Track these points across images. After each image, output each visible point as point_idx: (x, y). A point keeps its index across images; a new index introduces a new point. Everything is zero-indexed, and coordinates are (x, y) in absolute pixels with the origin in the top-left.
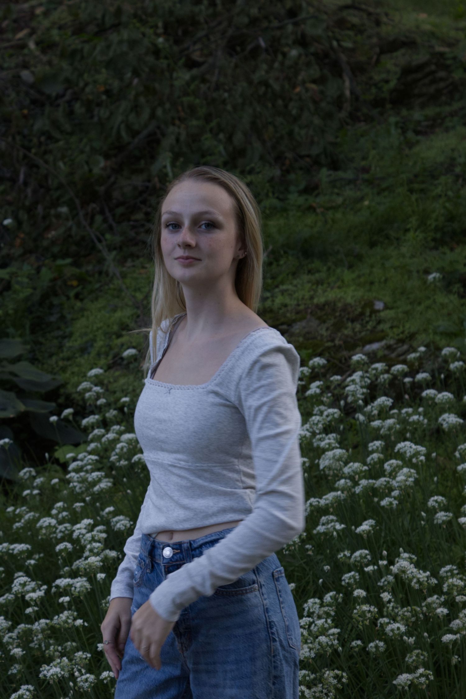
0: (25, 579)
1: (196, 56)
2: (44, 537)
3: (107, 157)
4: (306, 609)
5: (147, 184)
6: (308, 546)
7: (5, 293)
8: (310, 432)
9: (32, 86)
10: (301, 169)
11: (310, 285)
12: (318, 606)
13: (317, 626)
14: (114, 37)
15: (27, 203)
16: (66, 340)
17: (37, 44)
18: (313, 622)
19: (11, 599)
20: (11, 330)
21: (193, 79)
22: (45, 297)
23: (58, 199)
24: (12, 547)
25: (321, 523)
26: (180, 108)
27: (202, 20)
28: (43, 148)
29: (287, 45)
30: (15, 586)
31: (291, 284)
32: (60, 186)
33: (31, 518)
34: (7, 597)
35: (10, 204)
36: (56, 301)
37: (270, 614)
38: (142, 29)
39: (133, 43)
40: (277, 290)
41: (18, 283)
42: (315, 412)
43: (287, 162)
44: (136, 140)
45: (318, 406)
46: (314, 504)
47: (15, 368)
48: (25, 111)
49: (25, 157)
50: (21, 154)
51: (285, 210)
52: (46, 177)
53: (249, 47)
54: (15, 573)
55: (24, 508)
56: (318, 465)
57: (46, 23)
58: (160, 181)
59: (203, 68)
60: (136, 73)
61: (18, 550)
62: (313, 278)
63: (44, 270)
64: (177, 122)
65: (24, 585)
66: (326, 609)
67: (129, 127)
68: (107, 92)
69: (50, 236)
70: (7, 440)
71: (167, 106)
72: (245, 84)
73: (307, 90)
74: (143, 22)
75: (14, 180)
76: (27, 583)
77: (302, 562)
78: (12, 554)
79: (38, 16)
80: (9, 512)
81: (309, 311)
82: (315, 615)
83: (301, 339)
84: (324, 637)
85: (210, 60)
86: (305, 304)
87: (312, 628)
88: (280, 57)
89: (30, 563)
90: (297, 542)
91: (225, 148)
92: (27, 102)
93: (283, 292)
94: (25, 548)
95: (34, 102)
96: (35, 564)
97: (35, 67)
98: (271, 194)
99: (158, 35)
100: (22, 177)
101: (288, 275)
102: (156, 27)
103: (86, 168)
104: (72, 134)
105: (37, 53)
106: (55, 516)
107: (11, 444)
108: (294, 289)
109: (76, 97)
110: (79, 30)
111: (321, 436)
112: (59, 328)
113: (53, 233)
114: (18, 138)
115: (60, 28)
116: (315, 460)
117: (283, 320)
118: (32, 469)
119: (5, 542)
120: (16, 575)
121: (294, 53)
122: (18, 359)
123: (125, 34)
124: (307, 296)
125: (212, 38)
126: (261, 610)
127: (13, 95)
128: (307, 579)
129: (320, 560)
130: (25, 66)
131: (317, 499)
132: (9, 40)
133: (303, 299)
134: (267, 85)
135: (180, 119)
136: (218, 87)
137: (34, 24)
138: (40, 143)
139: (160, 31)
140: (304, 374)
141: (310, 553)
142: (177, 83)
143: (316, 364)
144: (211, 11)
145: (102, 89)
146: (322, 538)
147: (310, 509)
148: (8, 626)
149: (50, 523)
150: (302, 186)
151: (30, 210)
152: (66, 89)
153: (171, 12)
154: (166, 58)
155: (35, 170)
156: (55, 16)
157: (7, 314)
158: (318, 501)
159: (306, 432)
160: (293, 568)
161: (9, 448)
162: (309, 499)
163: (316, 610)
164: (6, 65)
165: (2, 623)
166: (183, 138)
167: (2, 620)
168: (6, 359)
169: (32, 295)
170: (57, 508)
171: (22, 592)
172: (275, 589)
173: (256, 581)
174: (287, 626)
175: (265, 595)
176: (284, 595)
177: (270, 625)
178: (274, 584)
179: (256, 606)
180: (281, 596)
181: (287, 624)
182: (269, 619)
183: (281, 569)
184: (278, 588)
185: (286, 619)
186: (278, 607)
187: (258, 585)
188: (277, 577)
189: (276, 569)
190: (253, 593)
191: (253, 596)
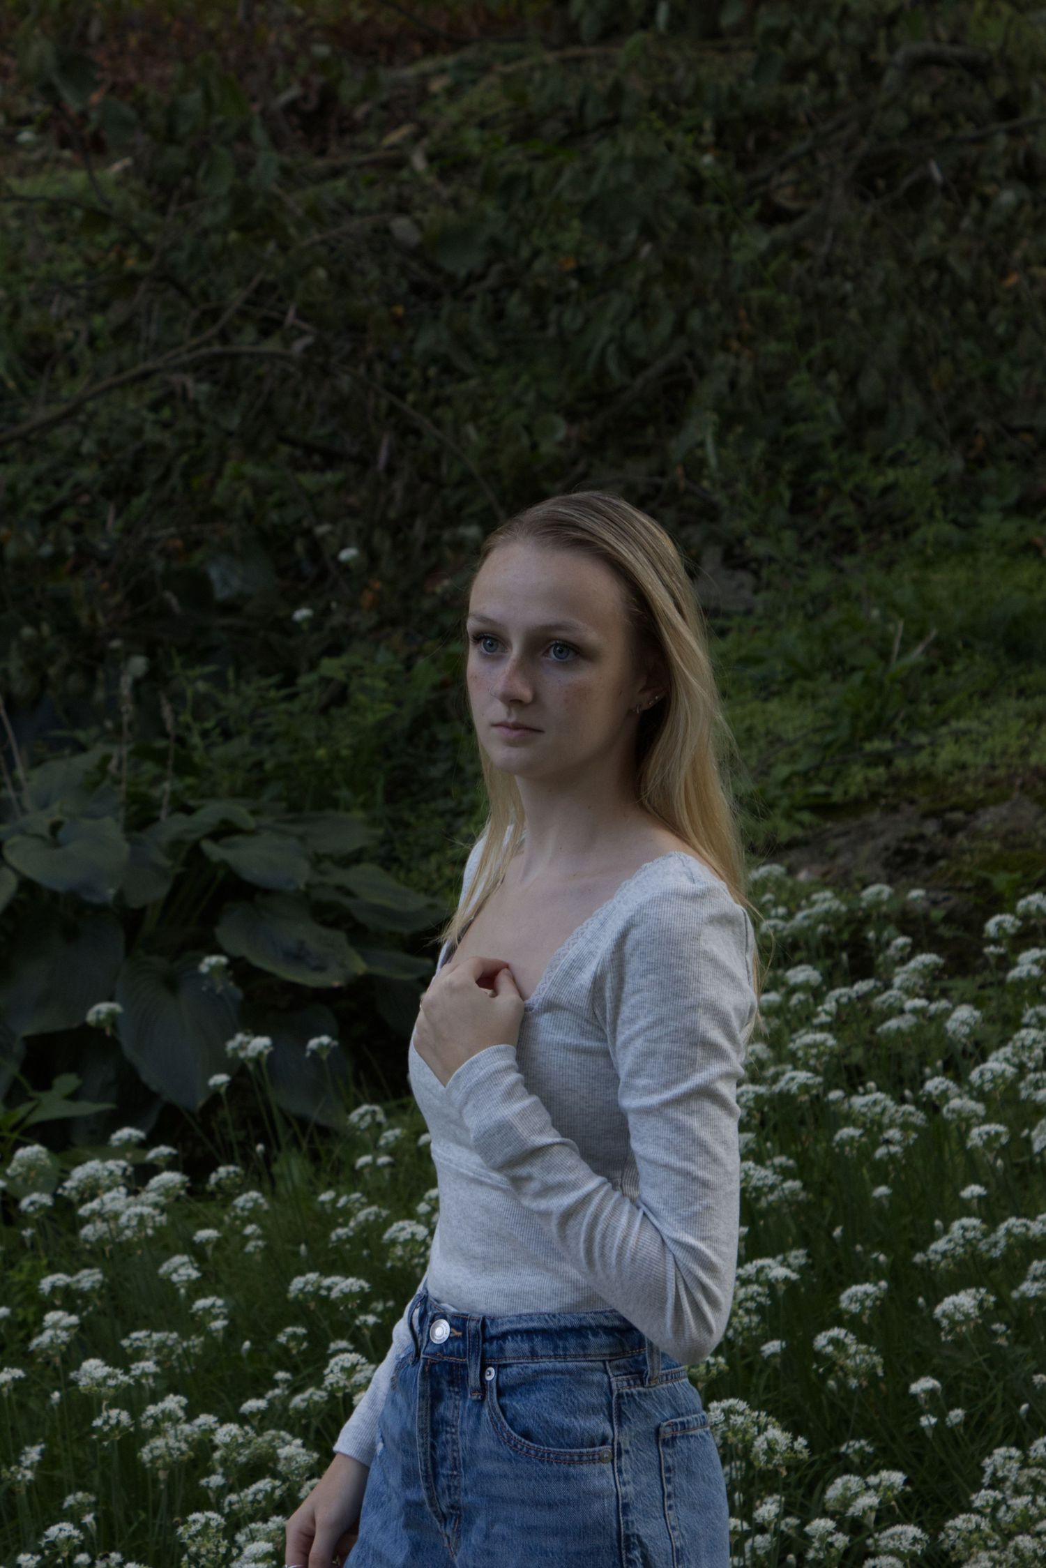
0: (354, 1357)
1: (784, 198)
2: (399, 1264)
3: (572, 416)
4: (989, 1470)
5: (658, 480)
6: (997, 1327)
7: (334, 711)
8: (1014, 1065)
9: (416, 253)
10: (1011, 457)
11: (1022, 722)
12: (1016, 1465)
13: (1013, 1511)
14: (603, 150)
15: (392, 514)
16: (461, 821)
17: (431, 158)
18: (1004, 1500)
19: (321, 1400)
20: (344, 793)
21: (775, 248)
22: (421, 722)
23: (459, 507)
24: (327, 1282)
25: (1030, 1276)
26: (742, 314)
27: (802, 119)
28: (432, 393)
29: (994, 179)
30: (332, 1371)
31: (978, 717)
32: (466, 479)
33: (372, 1218)
34: (311, 1395)
35: (353, 513)
36: (443, 734)
37: (630, 1518)
38: (669, 135)
39: (645, 166)
40: (944, 730)
41: (363, 689)
42: (1025, 1020)
43: (980, 442)
44: (639, 382)
45: (1032, 1005)
46: (1016, 1231)
47: (348, 877)
48: (399, 310)
49: (392, 409)
50: (384, 404)
51: (969, 548)
52: (436, 458)
53: (906, 182)
54: (330, 1340)
55: (357, 1195)
56: (1028, 1141)
57: (452, 113)
58: (687, 475)
59: (799, 225)
60: (648, 232)
61: (341, 1291)
62: (1030, 706)
63: (421, 663)
64: (735, 345)
65: (350, 1371)
66: (1034, 1472)
67: (625, 352)
68: (581, 273)
69: (439, 590)
70: (325, 1040)
71: (715, 307)
72: (891, 264)
73: (1033, 282)
74: (671, 119)
75: (364, 462)
76: (358, 1368)
77: (981, 1358)
78: (327, 1297)
79: (435, 96)
80: (323, 1203)
81: (1018, 782)
82: (1008, 1484)
83: (996, 846)
84: (1028, 1538)
85: (817, 207)
86: (1009, 766)
87: (1001, 1514)
88: (975, 206)
89: (365, 1321)
90: (973, 1315)
91: (839, 406)
92: (403, 287)
93: (958, 736)
94: (356, 1288)
95: (417, 289)
96: (376, 1325)
97: (425, 210)
98: (938, 513)
99: (701, 149)
100: (383, 455)
101: (971, 696)
102: (700, 130)
103: (525, 441)
104: (495, 363)
105: (430, 180)
106: (423, 1219)
107: (334, 1050)
108: (985, 729)
109: (511, 282)
110: (525, 131)
111: (1038, 1075)
112: (447, 794)
113: (446, 583)
114: (379, 368)
115: (483, 125)
116: (1022, 1129)
117: (954, 799)
118: (377, 1108)
119: (311, 1270)
120: (333, 1346)
121: (1007, 197)
122: (356, 858)
123: (629, 144)
124: (1014, 747)
125: (822, 159)
126: (609, 1504)
127: (374, 273)
128: (988, 1399)
129: (1021, 1355)
130: (402, 207)
131: (1023, 1221)
132: (368, 149)
133: (1004, 753)
134: (940, 265)
135: (739, 337)
136: (829, 268)
137: (425, 114)
138: (427, 380)
139: (708, 138)
140: (1004, 930)
141: (1002, 1341)
142: (740, 257)
143: (1033, 908)
144: (823, 97)
145: (571, 265)
146: (1032, 1309)
147: (1007, 1241)
148: (312, 1462)
149: (413, 1234)
150: (1013, 496)
151: (397, 530)
152: (489, 264)
153: (734, 98)
154: (718, 200)
155: (411, 440)
156: (473, 97)
157: (336, 757)
158: (1025, 1225)
159: (1005, 1066)
160: (958, 1371)
161: (329, 1058)
162: (1004, 1219)
163: (1010, 1475)
164: (359, 204)
165: (298, 1454)
166: (745, 379)
167: (298, 1447)
168: (330, 857)
169: (393, 717)
170: (430, 1199)
171: (345, 1387)
172: (656, 1463)
173: (610, 1440)
174: (678, 1550)
175: (625, 1475)
176: (679, 1479)
177: (627, 1541)
178: (655, 1450)
179: (599, 1495)
180: (669, 1481)
181: (678, 1544)
182: (627, 1528)
183: (689, 1418)
184: (666, 1461)
185: (676, 1533)
186: (658, 1504)
187: (613, 1449)
188: (668, 1436)
189: (672, 1418)
190: (598, 1465)
191: (596, 1471)
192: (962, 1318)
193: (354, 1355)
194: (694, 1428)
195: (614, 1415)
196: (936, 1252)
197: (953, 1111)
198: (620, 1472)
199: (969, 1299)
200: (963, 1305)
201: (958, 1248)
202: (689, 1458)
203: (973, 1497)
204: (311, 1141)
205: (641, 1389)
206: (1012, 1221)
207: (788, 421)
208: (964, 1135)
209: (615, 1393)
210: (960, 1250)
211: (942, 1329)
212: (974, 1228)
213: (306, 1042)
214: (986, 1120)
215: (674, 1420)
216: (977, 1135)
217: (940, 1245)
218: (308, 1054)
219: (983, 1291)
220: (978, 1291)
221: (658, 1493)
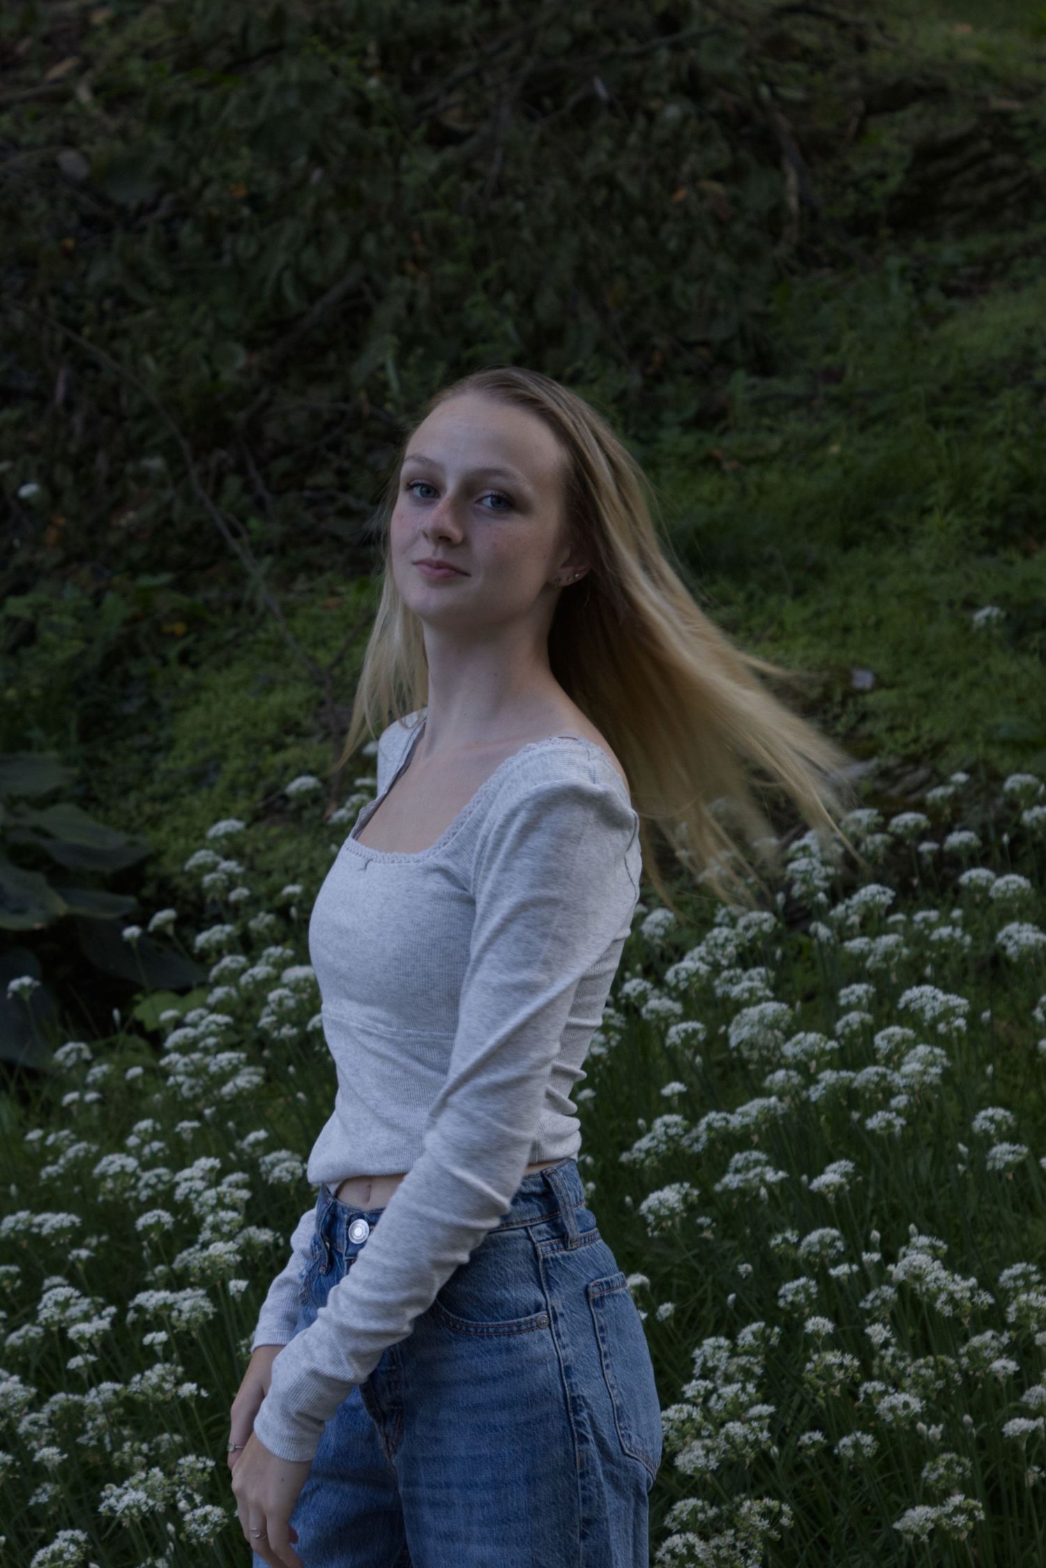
0: (68, 1291)
1: (453, 120)
2: (110, 1198)
3: (252, 345)
4: (699, 1361)
5: (342, 406)
6: (702, 1220)
7: (23, 651)
8: (708, 964)
9: (85, 186)
10: (688, 372)
12: (726, 1354)
13: (724, 1399)
14: (268, 76)
15: (73, 448)
16: (160, 757)
17: (96, 91)
18: (715, 1390)
19: (37, 1336)
20: (36, 734)
21: (446, 170)
22: (113, 658)
23: (142, 439)
24: (38, 1219)
25: (732, 1169)
26: (416, 236)
27: (466, 39)
28: (108, 325)
29: (658, 94)
30: (45, 1306)
32: (147, 411)
33: (81, 1154)
34: (27, 1332)
35: (33, 449)
36: (136, 669)
37: (573, 1380)
38: (332, 59)
39: (311, 90)
41: (52, 627)
42: (718, 919)
43: (657, 357)
44: (318, 308)
45: (724, 906)
46: (716, 1125)
47: (44, 818)
48: (70, 243)
49: (68, 344)
50: (59, 338)
52: (116, 390)
53: (572, 100)
54: (44, 1277)
55: (65, 1132)
56: (726, 1038)
57: (116, 45)
58: (371, 400)
59: (468, 146)
60: (317, 157)
61: (52, 1227)
63: (110, 599)
64: (410, 267)
65: (64, 1305)
66: (743, 1360)
67: (301, 279)
68: (254, 200)
69: (123, 522)
70: (26, 980)
71: (388, 230)
72: (562, 182)
73: (702, 196)
74: (334, 43)
75: (42, 398)
76: (72, 1301)
77: (689, 1255)
78: (39, 1234)
79: (97, 28)
80: (31, 1142)
82: (719, 1373)
84: (738, 1424)
85: (485, 128)
87: (712, 1403)
88: (641, 122)
89: (78, 1255)
90: (678, 1210)
91: (517, 326)
92: (73, 221)
94: (67, 1223)
95: (88, 222)
96: (89, 1258)
97: (92, 143)
99: (367, 72)
100: (60, 390)
102: (364, 53)
103: (205, 370)
104: (173, 292)
105: (96, 112)
106: (133, 1151)
107: (37, 990)
109: (182, 212)
110: (190, 60)
111: (732, 972)
112: (143, 730)
113: (131, 515)
114: (52, 302)
115: (148, 55)
116: (719, 1027)
118: (83, 1045)
119: (23, 1209)
120: (47, 1283)
121: (673, 112)
122: (53, 798)
123: (294, 71)
125: (488, 79)
126: (551, 1369)
127: (42, 206)
128: (699, 1293)
129: (729, 1249)
130: (69, 141)
131: (723, 1115)
132: (31, 83)
134: (610, 182)
135: (415, 260)
136: (501, 189)
137: (88, 47)
138: (102, 315)
139: (372, 62)
141: (707, 1234)
142: (410, 180)
144: (485, 17)
145: (241, 192)
146: (735, 1200)
147: (709, 1136)
148: (29, 1397)
149: (123, 1167)
150: (690, 411)
151: (78, 464)
152: (160, 194)
153: (397, 21)
154: (385, 123)
155: (90, 374)
156: (136, 28)
157: (26, 698)
158: (725, 1119)
159: (699, 964)
160: (669, 1268)
161: (31, 998)
162: (705, 1114)
163: (720, 1364)
164: (25, 139)
165: (15, 1390)
166: (423, 302)
167: (15, 1383)
168: (26, 799)
169: (83, 654)
170: (140, 1132)
171: (60, 1322)
172: (590, 1324)
173: (544, 1306)
174: (618, 1408)
175: (563, 1338)
176: (611, 1337)
177: (573, 1404)
178: (588, 1312)
179: (541, 1362)
180: (603, 1340)
181: (618, 1402)
182: (572, 1390)
183: (612, 1277)
184: (599, 1321)
185: (615, 1392)
186: (597, 1364)
187: (548, 1314)
188: (597, 1296)
189: (597, 1278)
190: (536, 1332)
191: (536, 1338)
192: (667, 1213)
193: (67, 1289)
194: (618, 1287)
195: (543, 1280)
196: (640, 1150)
197: (652, 1011)
198: (559, 1336)
199: (674, 1194)
200: (667, 1200)
201: (661, 1145)
202: (616, 1317)
203: (686, 1388)
204: (19, 1082)
205: (564, 1253)
206: (712, 1115)
207: (468, 343)
208: (663, 1034)
209: (542, 1257)
210: (663, 1147)
211: (649, 1225)
212: (676, 1124)
213: (7, 984)
214: (685, 1017)
215: (599, 1280)
216: (675, 1034)
217: (644, 1143)
218: (10, 995)
219: (687, 1185)
220: (682, 1185)
221: (596, 1352)
